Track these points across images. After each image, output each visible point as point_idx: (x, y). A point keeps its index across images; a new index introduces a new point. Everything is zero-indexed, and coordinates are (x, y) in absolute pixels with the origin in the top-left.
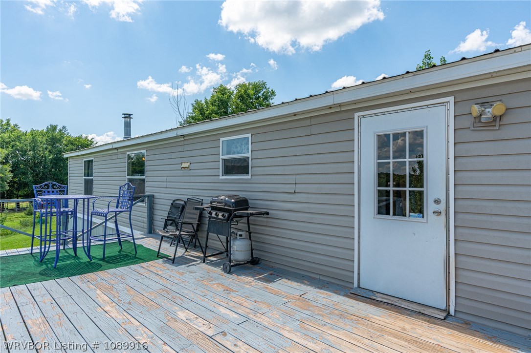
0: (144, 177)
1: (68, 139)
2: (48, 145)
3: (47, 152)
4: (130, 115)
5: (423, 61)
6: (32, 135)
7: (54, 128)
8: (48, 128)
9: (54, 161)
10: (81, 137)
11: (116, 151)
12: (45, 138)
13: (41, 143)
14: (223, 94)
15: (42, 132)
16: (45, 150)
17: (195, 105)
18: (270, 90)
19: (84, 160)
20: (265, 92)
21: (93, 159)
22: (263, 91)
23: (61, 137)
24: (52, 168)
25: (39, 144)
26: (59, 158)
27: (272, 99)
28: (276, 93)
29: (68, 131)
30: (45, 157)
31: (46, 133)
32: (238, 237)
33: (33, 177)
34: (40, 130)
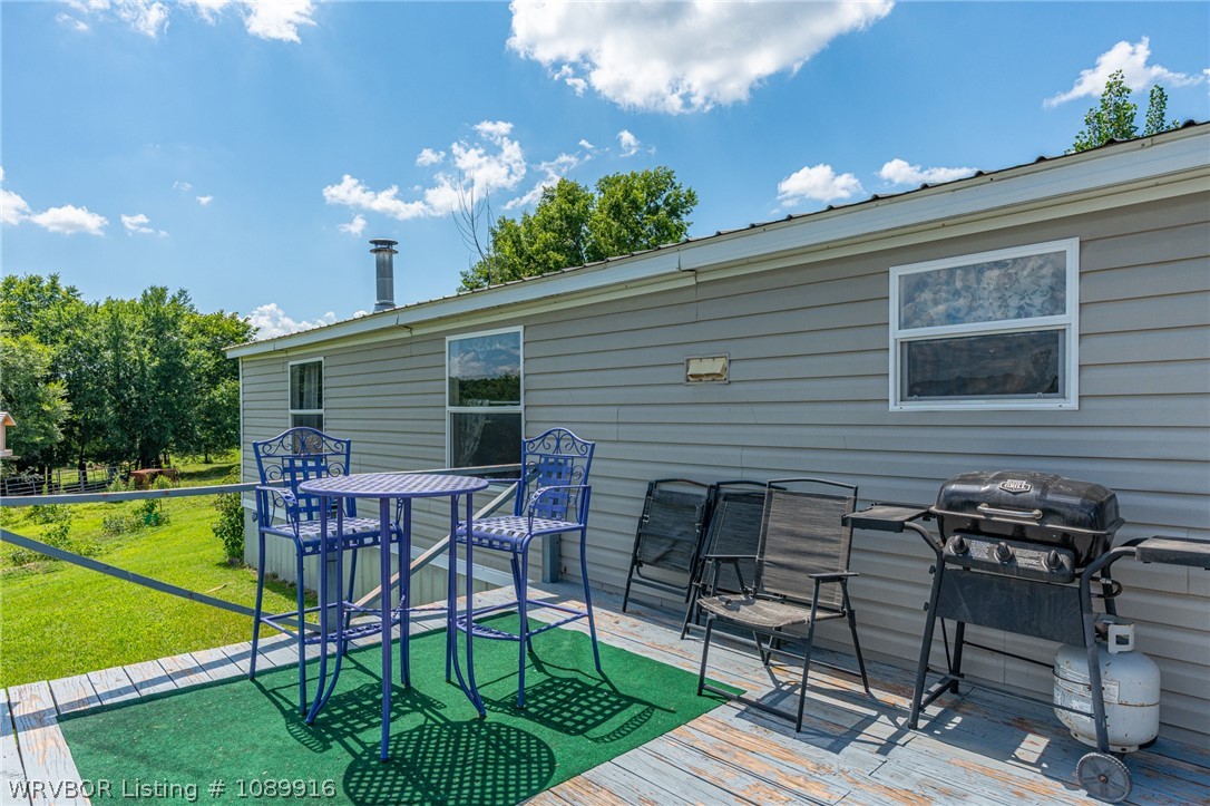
0: (520, 409)
1: (192, 321)
2: (147, 334)
3: (145, 351)
4: (391, 243)
5: (1103, 101)
6: (111, 311)
7: (159, 294)
8: (145, 295)
9: (163, 373)
10: (220, 316)
11: (405, 334)
12: (141, 318)
13: (132, 330)
14: (573, 202)
15: (132, 304)
16: (141, 347)
17: (498, 231)
18: (684, 190)
19: (291, 363)
20: (670, 196)
21: (321, 359)
22: (667, 194)
23: (177, 315)
24: (159, 389)
25: (126, 333)
26: (174, 364)
27: (688, 212)
28: (699, 197)
29: (191, 302)
30: (142, 363)
31: (143, 307)
32: (1113, 647)
33: (117, 410)
34: (127, 300)
